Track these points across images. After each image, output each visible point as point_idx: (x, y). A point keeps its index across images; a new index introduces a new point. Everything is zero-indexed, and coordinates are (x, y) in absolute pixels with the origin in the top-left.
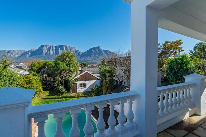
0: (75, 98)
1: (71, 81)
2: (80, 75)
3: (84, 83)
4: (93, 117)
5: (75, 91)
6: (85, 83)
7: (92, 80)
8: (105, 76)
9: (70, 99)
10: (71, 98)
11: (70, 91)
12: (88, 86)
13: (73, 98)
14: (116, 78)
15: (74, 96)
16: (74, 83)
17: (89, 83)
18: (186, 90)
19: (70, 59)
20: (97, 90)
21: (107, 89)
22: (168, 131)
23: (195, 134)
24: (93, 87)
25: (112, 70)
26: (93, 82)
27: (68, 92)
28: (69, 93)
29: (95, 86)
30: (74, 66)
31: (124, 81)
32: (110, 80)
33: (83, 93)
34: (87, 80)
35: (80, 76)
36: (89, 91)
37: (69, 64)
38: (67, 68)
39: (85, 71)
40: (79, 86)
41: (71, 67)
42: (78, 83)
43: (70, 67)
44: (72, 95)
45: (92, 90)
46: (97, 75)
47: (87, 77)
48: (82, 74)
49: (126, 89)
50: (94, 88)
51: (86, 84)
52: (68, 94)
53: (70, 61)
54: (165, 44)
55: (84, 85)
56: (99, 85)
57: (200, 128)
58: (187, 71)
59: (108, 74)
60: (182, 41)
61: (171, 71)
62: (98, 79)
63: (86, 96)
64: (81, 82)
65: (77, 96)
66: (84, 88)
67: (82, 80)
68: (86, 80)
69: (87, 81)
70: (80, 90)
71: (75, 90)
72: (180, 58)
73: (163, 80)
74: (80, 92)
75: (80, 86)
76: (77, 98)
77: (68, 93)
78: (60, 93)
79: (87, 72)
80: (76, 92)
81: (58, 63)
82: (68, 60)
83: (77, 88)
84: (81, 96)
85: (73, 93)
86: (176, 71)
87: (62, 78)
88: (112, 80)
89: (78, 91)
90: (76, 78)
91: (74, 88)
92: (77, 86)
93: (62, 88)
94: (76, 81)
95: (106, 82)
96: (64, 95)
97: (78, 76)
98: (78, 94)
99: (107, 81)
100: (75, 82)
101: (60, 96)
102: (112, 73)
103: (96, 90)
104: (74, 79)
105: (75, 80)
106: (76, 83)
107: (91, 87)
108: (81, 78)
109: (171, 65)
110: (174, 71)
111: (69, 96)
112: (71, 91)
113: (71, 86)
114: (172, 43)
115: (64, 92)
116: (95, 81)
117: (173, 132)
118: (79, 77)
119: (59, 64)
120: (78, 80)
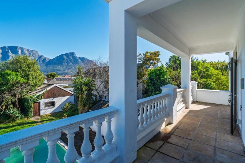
0: (38, 124)
1: (30, 100)
2: (46, 90)
3: (51, 101)
4: (65, 145)
5: (37, 113)
6: (53, 100)
7: (63, 96)
8: (81, 90)
9: (30, 126)
10: (30, 124)
11: (28, 114)
12: (57, 105)
13: (34, 124)
14: (95, 93)
15: (36, 121)
16: (35, 103)
17: (59, 101)
18: (163, 101)
19: (29, 68)
20: (71, 109)
21: (84, 107)
22: (147, 145)
23: (169, 142)
24: (65, 105)
25: (90, 83)
26: (64, 99)
27: (25, 115)
28: (27, 117)
29: (67, 104)
30: (35, 77)
31: (105, 95)
32: (87, 95)
33: (50, 115)
34: (57, 97)
35: (46, 91)
36: (60, 112)
37: (28, 75)
38: (22, 80)
39: (53, 85)
40: (44, 106)
41: (30, 79)
43: (28, 79)
44: (33, 119)
45: (64, 109)
46: (70, 90)
47: (57, 93)
48: (48, 89)
49: (106, 104)
50: (66, 107)
51: (54, 102)
52: (26, 119)
53: (29, 71)
54: (145, 54)
55: (52, 104)
56: (73, 103)
57: (173, 136)
58: (163, 82)
59: (84, 88)
60: (160, 53)
61: (151, 82)
62: (72, 95)
63: (55, 118)
64: (47, 100)
65: (41, 120)
66: (52, 108)
67: (49, 97)
68: (55, 97)
70: (46, 112)
71: (38, 111)
72: (158, 69)
73: (144, 92)
74: (46, 114)
75: (46, 106)
76: (41, 123)
77: (25, 117)
78: (11, 119)
79: (55, 86)
80: (39, 115)
81: (7, 73)
82: (26, 68)
83: (41, 108)
84: (47, 119)
85: (33, 116)
86: (155, 82)
87: (15, 95)
88: (90, 95)
89: (42, 112)
90: (38, 94)
91: (36, 109)
92: (41, 106)
93: (14, 111)
94: (38, 98)
95: (82, 97)
96: (19, 121)
97: (42, 92)
98: (43, 117)
99: (84, 96)
100: (37, 100)
101: (11, 124)
102: (90, 86)
103: (69, 110)
104: (35, 97)
105: (37, 97)
106: (39, 103)
107: (62, 106)
108: (46, 94)
109: (151, 76)
110: (153, 82)
111: (27, 121)
112: (31, 113)
113: (31, 107)
114: (152, 54)
115: (17, 117)
116: (68, 97)
117: (151, 145)
118: (44, 93)
119: (9, 75)
120: (42, 97)
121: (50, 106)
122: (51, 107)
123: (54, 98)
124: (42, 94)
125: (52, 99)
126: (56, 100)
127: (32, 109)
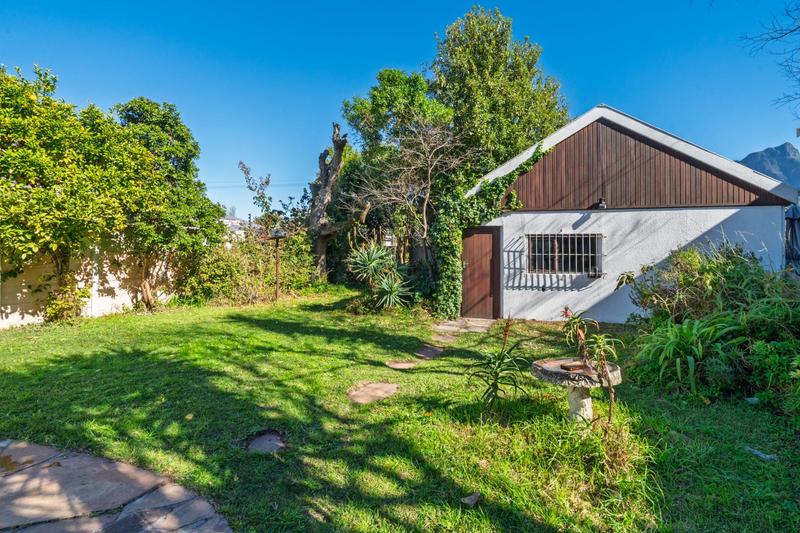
2: (532, 150)
3: (568, 231)
5: (486, 300)
6: (582, 230)
16: (472, 228)
27: (425, 296)
34: (608, 209)
35: (535, 160)
40: (522, 261)
42: (517, 229)
51: (591, 243)
52: (424, 315)
55: (578, 256)
62: (764, 199)
64: (546, 223)
66: (577, 285)
68: (595, 207)
69: (606, 216)
70: (536, 302)
71: (487, 287)
75: (535, 264)
77: (424, 305)
79: (602, 121)
80: (496, 313)
89: (513, 302)
92: (505, 257)
94: (490, 204)
100: (483, 217)
104: (473, 192)
105: (481, 194)
106: (496, 232)
108: (538, 180)
113: (453, 251)
116: (717, 216)
118: (522, 171)
120: (509, 197)
121: (568, 265)
122: (570, 276)
123: (594, 216)
124: (511, 175)
125: (577, 216)
126: (604, 224)
127: (459, 263)
